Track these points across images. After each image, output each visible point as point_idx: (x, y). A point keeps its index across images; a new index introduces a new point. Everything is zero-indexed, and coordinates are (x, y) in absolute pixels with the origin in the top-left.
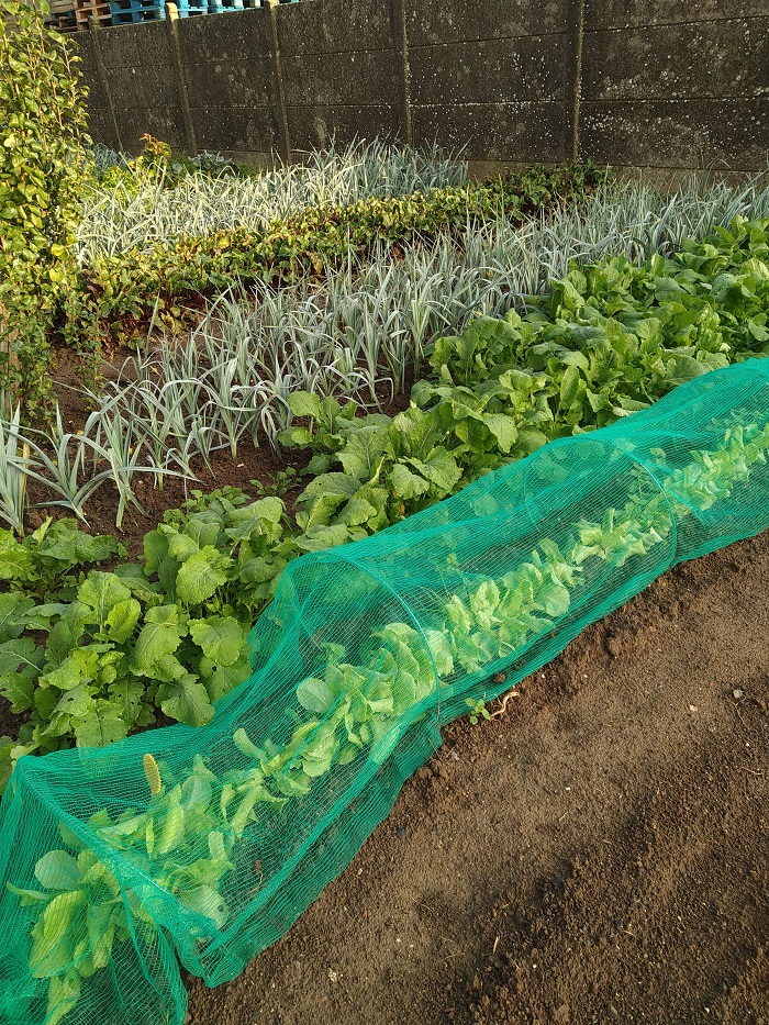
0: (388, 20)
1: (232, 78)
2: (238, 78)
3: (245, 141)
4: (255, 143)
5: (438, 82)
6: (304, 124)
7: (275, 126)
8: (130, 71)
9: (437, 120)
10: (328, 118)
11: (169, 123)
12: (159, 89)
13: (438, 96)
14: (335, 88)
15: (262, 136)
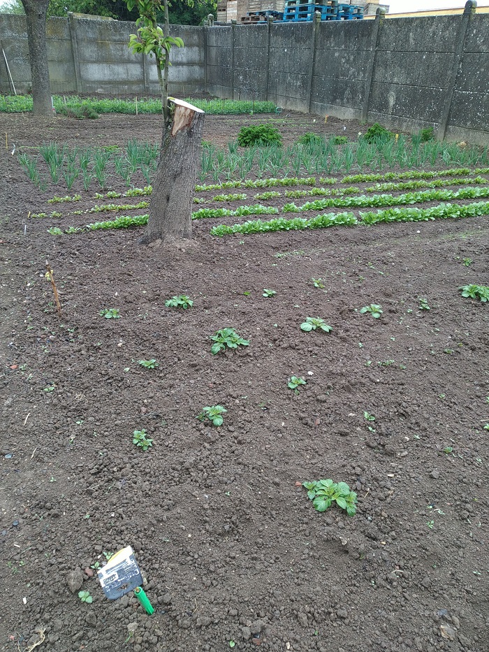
0: (455, 34)
1: (343, 61)
2: (347, 61)
3: (342, 100)
4: (348, 102)
5: (479, 77)
6: (382, 94)
7: (363, 93)
8: (284, 50)
9: (472, 102)
10: (398, 92)
11: (299, 84)
12: (297, 62)
13: (477, 87)
14: (408, 74)
15: (353, 98)
